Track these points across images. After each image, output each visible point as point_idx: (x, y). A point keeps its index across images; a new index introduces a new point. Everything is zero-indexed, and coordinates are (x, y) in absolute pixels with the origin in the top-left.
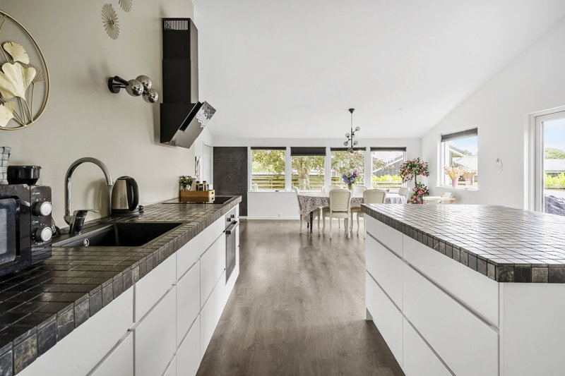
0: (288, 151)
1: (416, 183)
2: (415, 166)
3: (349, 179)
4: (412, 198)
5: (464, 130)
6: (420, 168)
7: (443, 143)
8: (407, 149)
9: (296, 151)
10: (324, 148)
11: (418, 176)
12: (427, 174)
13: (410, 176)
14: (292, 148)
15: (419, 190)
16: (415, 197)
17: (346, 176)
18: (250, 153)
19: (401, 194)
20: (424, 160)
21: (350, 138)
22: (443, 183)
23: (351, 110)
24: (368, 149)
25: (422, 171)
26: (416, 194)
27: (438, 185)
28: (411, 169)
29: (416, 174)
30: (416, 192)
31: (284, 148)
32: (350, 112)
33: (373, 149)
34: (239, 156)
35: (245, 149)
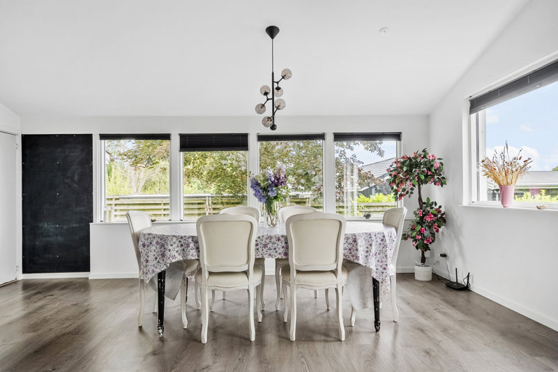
0: (176, 141)
1: (420, 199)
2: (417, 165)
3: (265, 189)
4: (413, 229)
5: (530, 71)
6: (429, 169)
7: (474, 116)
8: (403, 136)
9: (190, 143)
10: (245, 136)
11: (424, 187)
12: (442, 182)
13: (408, 185)
14: (182, 137)
15: (426, 214)
16: (419, 228)
17: (258, 184)
18: (98, 146)
19: (387, 224)
20: (435, 152)
21: (270, 96)
22: (474, 199)
23: (272, 31)
24: (330, 137)
25: (433, 176)
26: (421, 221)
27: (465, 203)
28: (409, 172)
29: (420, 182)
30: (422, 218)
31: (166, 137)
32: (268, 36)
33: (339, 137)
34: (76, 154)
35: (88, 139)
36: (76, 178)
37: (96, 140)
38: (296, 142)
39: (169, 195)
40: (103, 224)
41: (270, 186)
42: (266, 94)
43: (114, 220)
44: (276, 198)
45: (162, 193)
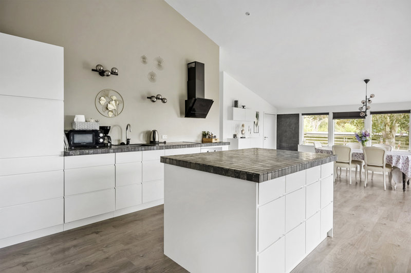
0: (331, 115)
3: (360, 137)
9: (337, 116)
14: (333, 113)
18: (301, 118)
23: (366, 81)
31: (327, 114)
32: (365, 82)
34: (293, 120)
35: (298, 115)
36: (294, 129)
37: (300, 115)
38: (384, 115)
39: (327, 133)
40: (302, 146)
41: (362, 136)
42: (364, 103)
43: (306, 144)
44: (366, 141)
45: (325, 131)
